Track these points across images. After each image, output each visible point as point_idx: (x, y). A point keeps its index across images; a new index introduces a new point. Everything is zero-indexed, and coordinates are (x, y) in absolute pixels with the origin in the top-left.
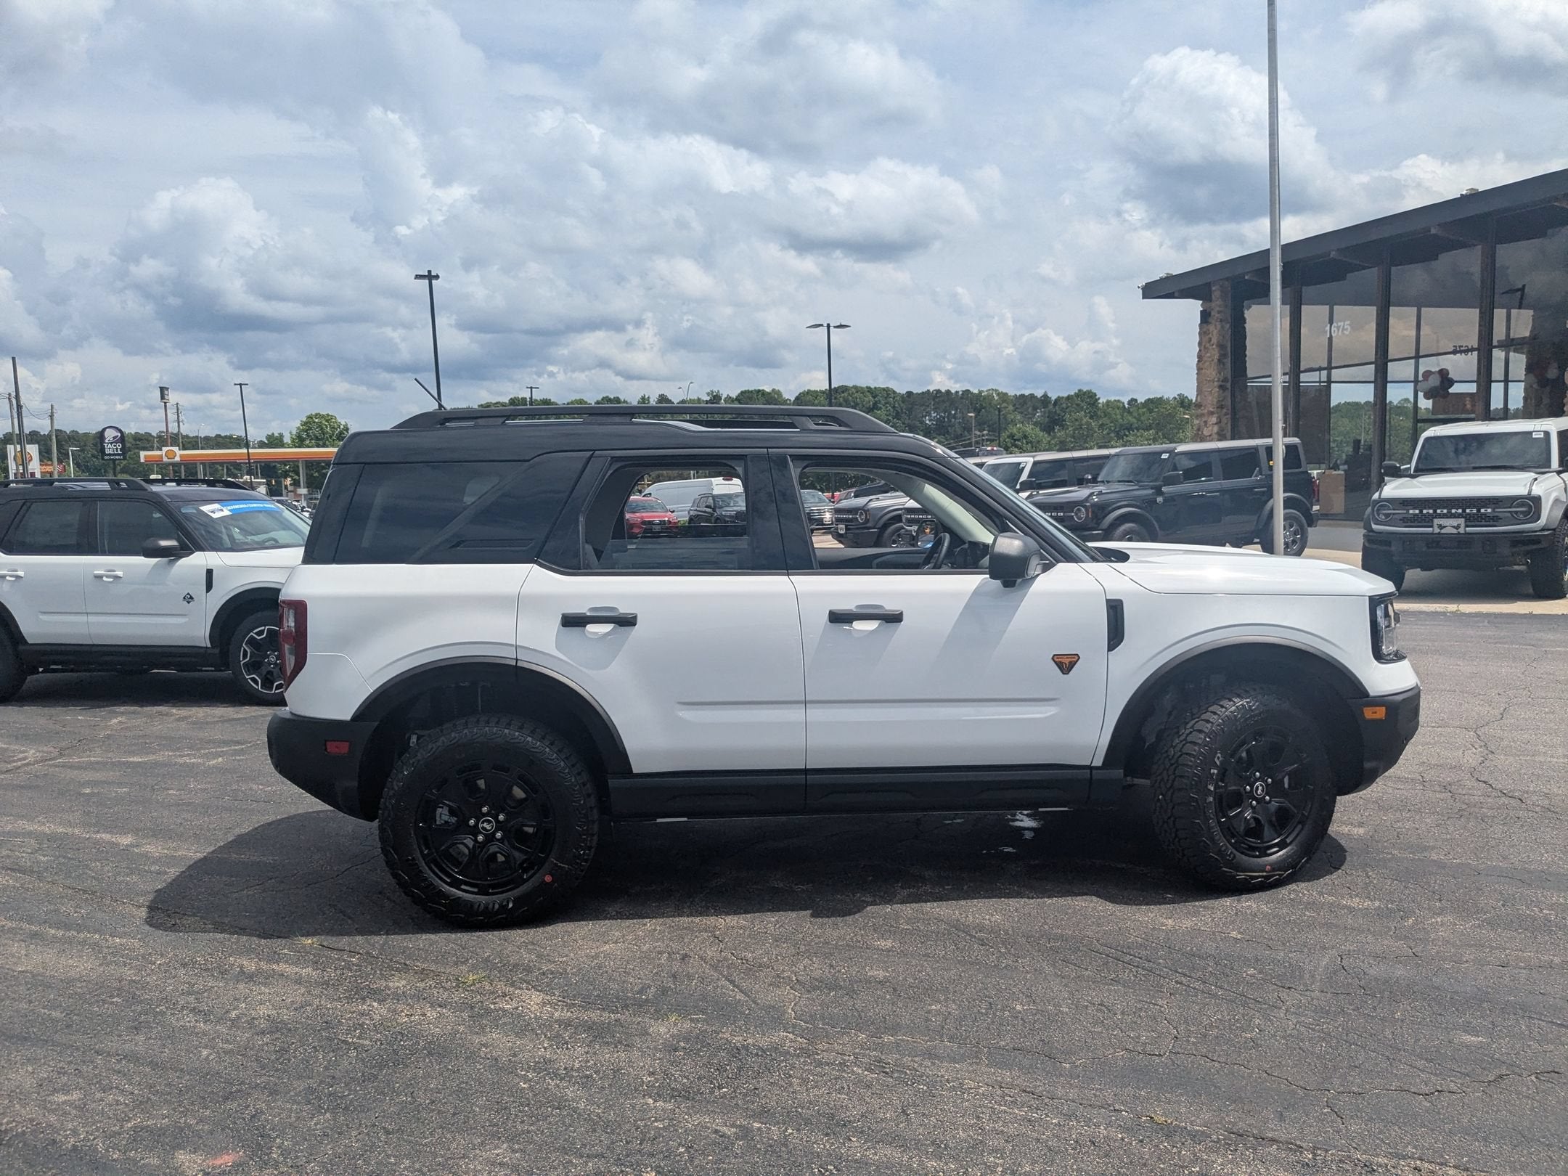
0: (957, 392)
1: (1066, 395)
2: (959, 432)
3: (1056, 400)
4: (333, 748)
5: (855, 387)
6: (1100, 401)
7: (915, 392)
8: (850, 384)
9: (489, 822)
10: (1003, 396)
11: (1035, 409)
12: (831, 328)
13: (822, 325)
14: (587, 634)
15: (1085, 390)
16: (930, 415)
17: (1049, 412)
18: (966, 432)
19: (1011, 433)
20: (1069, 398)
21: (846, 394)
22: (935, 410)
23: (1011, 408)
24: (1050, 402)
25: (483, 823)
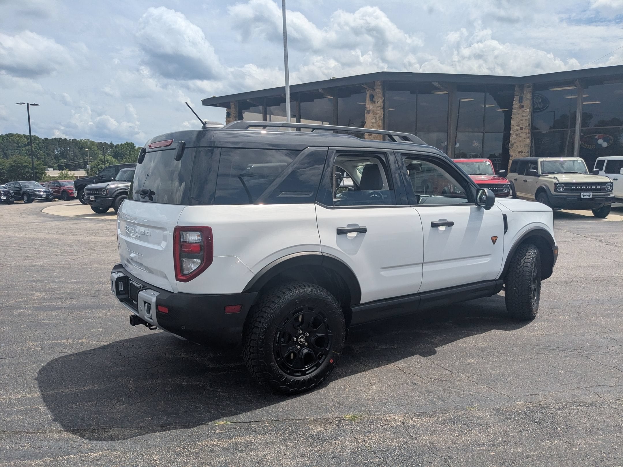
0: (70, 140)
1: (120, 144)
2: (72, 157)
3: (116, 146)
4: (229, 309)
5: (17, 134)
6: (136, 147)
7: (49, 138)
8: (15, 133)
9: (302, 337)
10: (92, 143)
11: (107, 149)
12: (29, 105)
13: (24, 103)
14: (348, 238)
15: (129, 142)
16: (57, 149)
17: (114, 151)
18: (75, 158)
19: (101, 159)
20: (121, 145)
21: (12, 138)
22: (59, 147)
23: (96, 148)
24: (114, 146)
25: (300, 339)
